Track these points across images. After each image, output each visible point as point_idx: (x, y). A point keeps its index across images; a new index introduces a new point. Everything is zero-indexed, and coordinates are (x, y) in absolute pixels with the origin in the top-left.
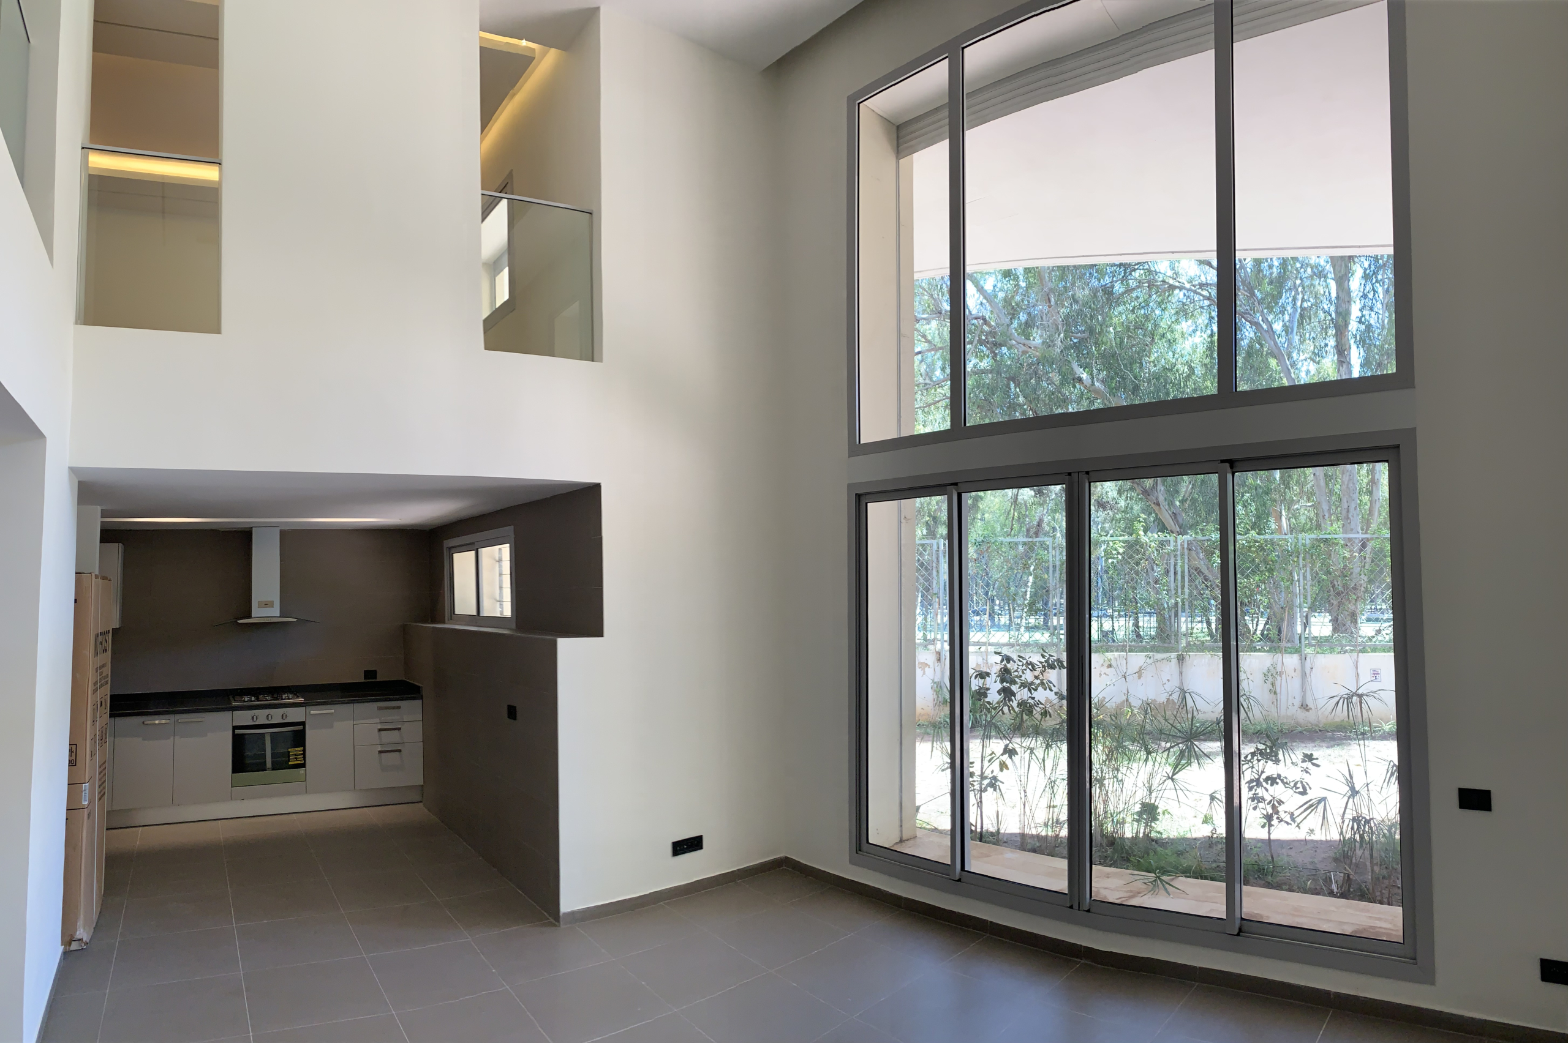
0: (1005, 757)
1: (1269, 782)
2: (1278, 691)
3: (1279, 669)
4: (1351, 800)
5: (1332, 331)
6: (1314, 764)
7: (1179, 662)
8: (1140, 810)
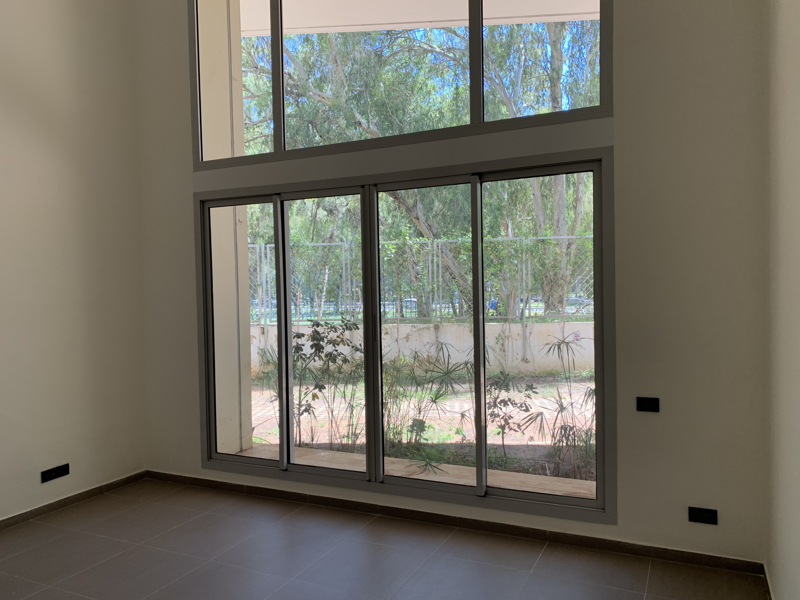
0: (316, 391)
1: (502, 404)
2: (506, 349)
3: (507, 334)
4: (560, 415)
5: (547, 84)
6: (534, 392)
7: (435, 330)
8: (412, 424)
